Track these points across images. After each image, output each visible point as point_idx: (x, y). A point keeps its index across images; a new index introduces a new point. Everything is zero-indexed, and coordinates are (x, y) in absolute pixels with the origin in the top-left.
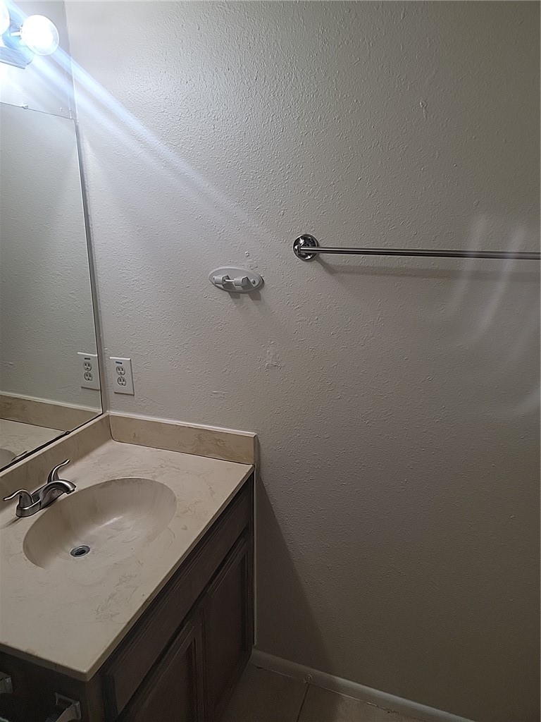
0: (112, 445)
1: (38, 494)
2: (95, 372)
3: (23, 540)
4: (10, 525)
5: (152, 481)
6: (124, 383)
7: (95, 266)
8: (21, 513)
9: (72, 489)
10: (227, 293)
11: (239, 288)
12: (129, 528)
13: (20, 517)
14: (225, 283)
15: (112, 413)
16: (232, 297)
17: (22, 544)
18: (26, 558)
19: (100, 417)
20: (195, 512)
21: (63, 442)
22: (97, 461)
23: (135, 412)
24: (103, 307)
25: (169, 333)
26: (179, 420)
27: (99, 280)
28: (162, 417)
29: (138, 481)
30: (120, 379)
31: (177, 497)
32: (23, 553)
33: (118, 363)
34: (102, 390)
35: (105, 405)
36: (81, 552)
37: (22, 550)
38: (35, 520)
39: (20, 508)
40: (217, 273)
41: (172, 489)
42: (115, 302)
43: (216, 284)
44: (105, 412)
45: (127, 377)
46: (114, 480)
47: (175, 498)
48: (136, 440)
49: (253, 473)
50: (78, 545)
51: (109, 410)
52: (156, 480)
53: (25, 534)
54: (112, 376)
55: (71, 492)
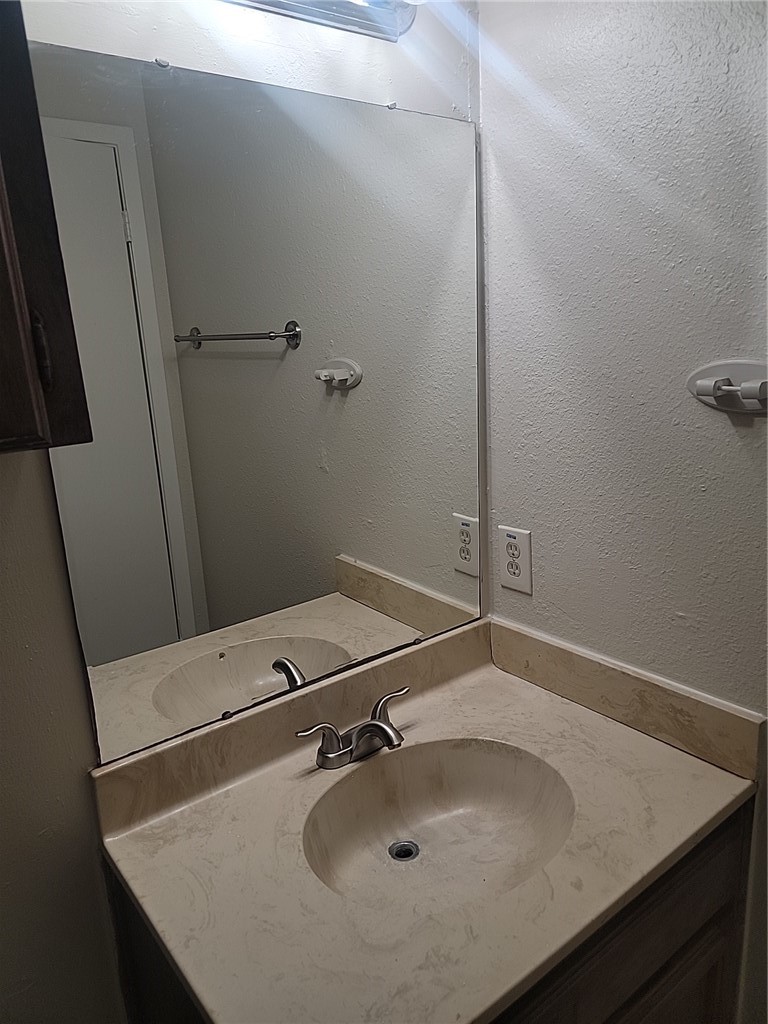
0: (489, 674)
1: (351, 735)
2: (474, 547)
3: (309, 810)
4: (303, 776)
5: (539, 761)
6: (517, 572)
7: (487, 372)
8: (323, 763)
9: (396, 743)
10: (726, 416)
11: (752, 404)
12: (490, 834)
13: (320, 767)
14: (719, 393)
15: (495, 619)
16: (734, 424)
17: (305, 817)
18: (302, 848)
19: (475, 624)
20: (605, 854)
21: (406, 655)
22: (458, 697)
23: (531, 624)
24: (495, 441)
25: (600, 491)
26: (605, 653)
27: (492, 394)
28: (577, 644)
29: (516, 753)
30: (511, 565)
31: (577, 808)
32: (301, 836)
33: (510, 536)
34: (483, 578)
35: (486, 605)
36: (404, 853)
37: (301, 829)
38: (337, 779)
39: (322, 753)
40: (702, 375)
41: (572, 788)
42: (512, 432)
43: (699, 394)
44: (485, 616)
45: (521, 561)
46: (476, 739)
47: (574, 807)
48: (528, 673)
49: (754, 796)
50: (404, 836)
51: (493, 613)
52: (547, 760)
53: (316, 799)
54: (500, 558)
55: (394, 747)
